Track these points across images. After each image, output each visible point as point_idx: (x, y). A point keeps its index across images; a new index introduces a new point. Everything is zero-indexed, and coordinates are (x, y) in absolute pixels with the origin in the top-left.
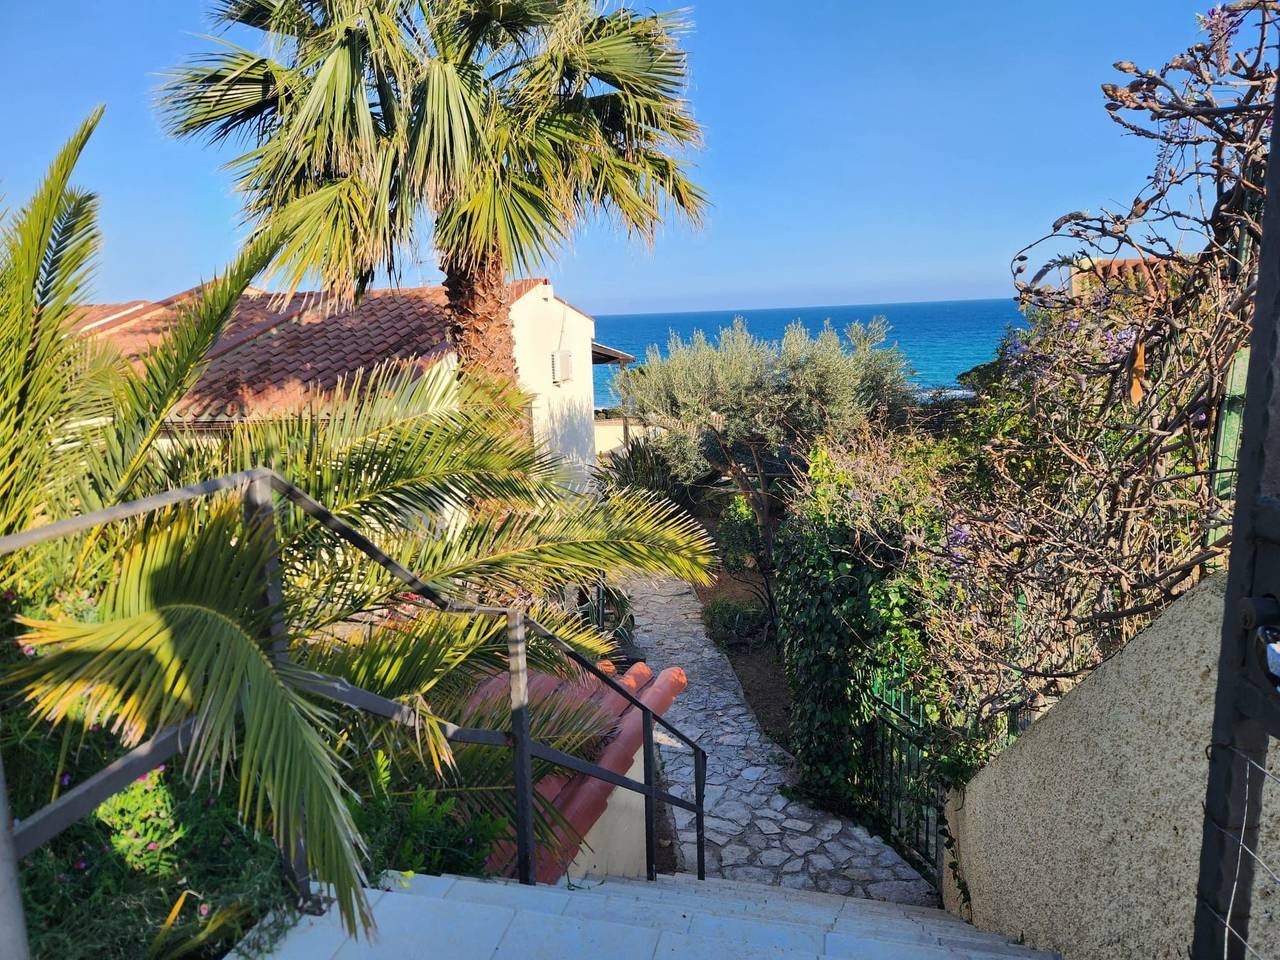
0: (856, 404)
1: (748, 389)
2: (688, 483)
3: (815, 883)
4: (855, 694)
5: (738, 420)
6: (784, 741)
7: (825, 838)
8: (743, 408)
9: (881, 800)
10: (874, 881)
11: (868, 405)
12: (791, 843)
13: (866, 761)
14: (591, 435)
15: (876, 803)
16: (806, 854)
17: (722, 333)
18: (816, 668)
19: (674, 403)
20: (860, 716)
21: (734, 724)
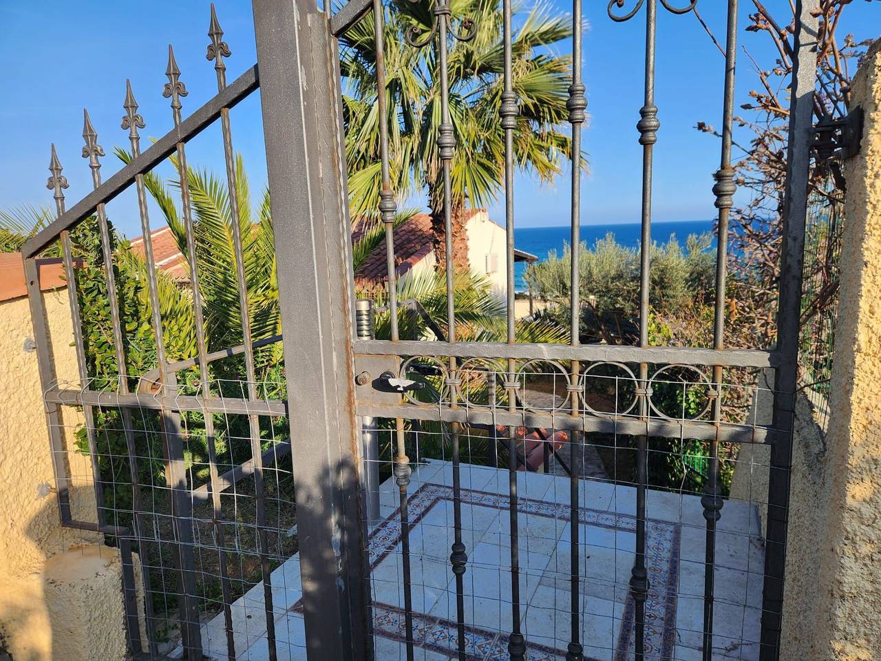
0: (686, 289)
1: (613, 279)
5: (606, 299)
8: (609, 291)
17: (598, 243)
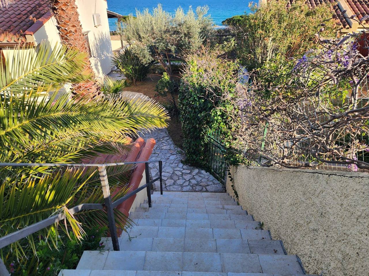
0: (199, 38)
1: (164, 32)
2: (147, 65)
3: (192, 188)
4: (203, 135)
5: (162, 44)
6: (181, 147)
7: (194, 174)
8: (163, 39)
9: (209, 162)
10: (208, 185)
11: (203, 38)
12: (185, 177)
13: (205, 153)
14: (110, 44)
15: (208, 163)
16: (189, 180)
17: (154, 10)
18: (192, 130)
19: (140, 37)
20: (204, 141)
21: (166, 142)
